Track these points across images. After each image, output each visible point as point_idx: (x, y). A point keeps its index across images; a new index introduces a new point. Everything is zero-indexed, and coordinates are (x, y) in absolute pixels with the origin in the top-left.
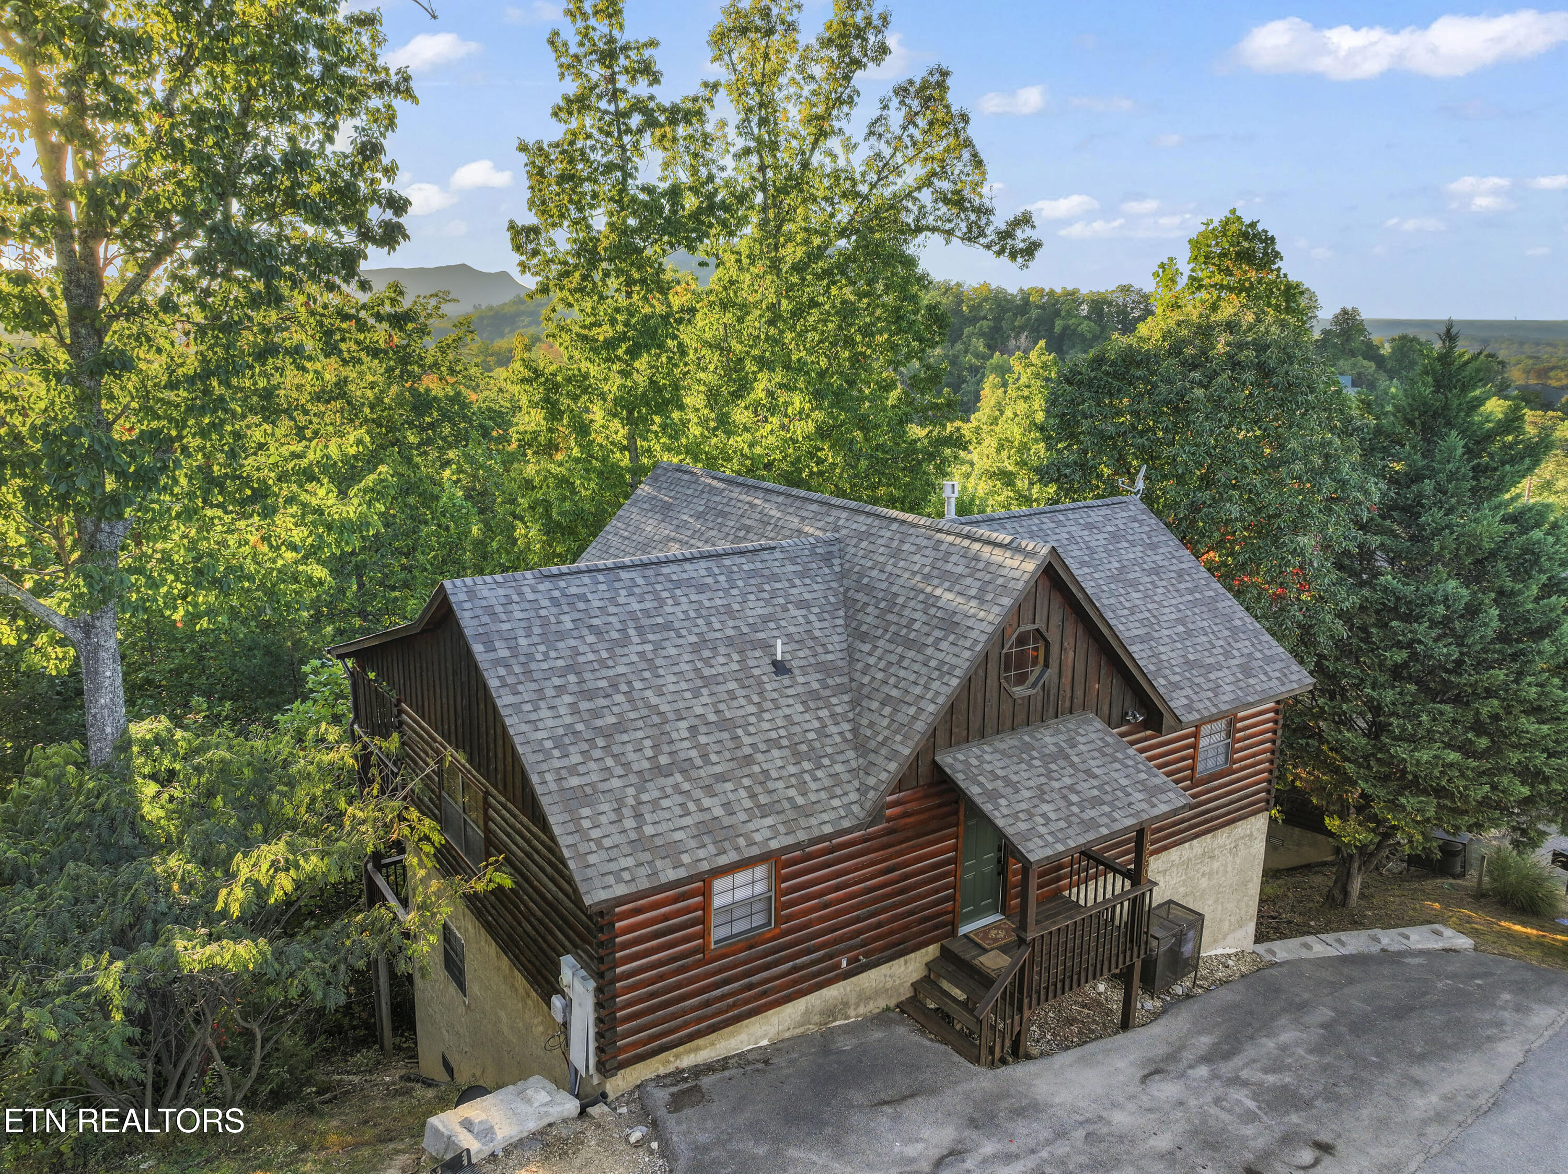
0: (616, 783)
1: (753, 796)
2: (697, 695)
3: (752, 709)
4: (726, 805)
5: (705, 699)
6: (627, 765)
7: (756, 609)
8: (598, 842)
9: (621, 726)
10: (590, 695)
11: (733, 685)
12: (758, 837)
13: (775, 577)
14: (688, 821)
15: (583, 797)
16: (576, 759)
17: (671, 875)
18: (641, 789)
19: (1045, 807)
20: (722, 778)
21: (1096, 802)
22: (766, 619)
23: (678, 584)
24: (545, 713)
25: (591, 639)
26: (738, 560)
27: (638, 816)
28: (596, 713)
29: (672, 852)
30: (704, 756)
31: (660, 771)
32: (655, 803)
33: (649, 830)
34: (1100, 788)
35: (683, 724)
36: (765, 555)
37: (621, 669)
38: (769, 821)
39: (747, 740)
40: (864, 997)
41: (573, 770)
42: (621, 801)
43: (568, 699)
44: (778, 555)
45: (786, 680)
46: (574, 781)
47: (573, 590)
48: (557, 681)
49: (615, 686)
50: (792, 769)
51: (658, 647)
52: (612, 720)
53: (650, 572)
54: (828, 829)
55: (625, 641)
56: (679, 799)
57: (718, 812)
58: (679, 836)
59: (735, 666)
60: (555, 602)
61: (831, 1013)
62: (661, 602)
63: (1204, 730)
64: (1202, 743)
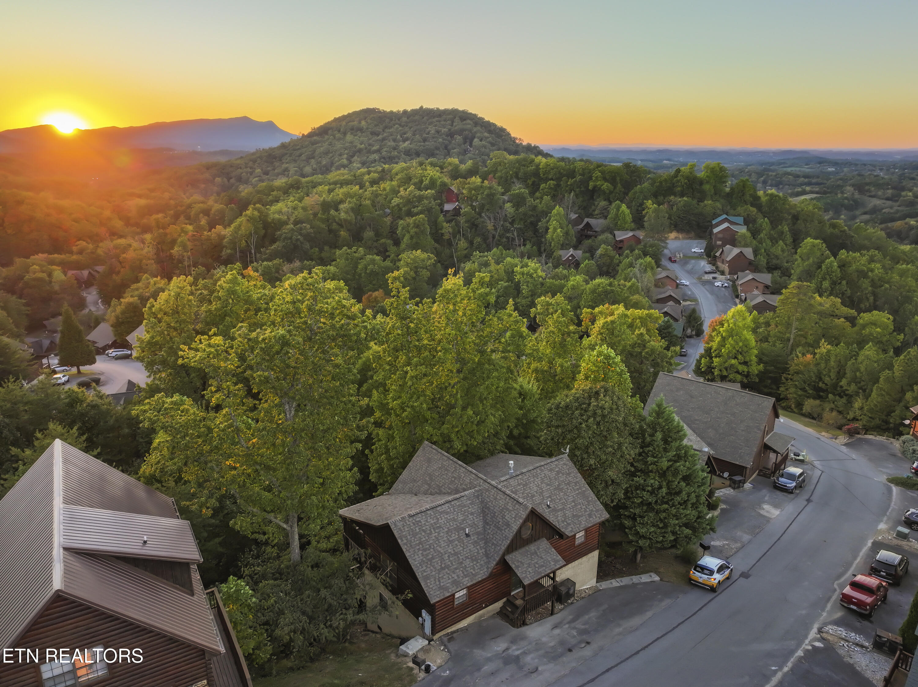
0: (434, 573)
1: (463, 573)
2: (449, 546)
3: (462, 548)
4: (458, 576)
5: (451, 547)
6: (435, 568)
7: (461, 517)
8: (431, 588)
9: (433, 558)
10: (425, 550)
11: (456, 542)
12: (465, 583)
13: (465, 506)
14: (450, 581)
15: (427, 578)
16: (425, 568)
17: (447, 595)
18: (439, 574)
19: (530, 569)
20: (456, 569)
21: (542, 566)
22: (463, 520)
23: (441, 513)
24: (416, 557)
25: (423, 534)
26: (456, 502)
27: (439, 581)
28: (427, 555)
29: (447, 589)
30: (452, 563)
31: (442, 569)
32: (442, 577)
33: (442, 584)
34: (544, 562)
35: (446, 555)
36: (462, 499)
37: (431, 542)
39: (461, 558)
40: (488, 612)
41: (424, 571)
42: (435, 578)
43: (421, 552)
44: (465, 498)
45: (469, 539)
46: (425, 574)
47: (418, 519)
48: (418, 547)
49: (430, 547)
50: (472, 564)
51: (439, 533)
52: (431, 556)
53: (434, 510)
54: (480, 579)
55: (431, 533)
56: (447, 575)
57: (456, 578)
58: (448, 585)
59: (457, 536)
60: (414, 524)
61: (481, 616)
62: (438, 519)
63: (577, 534)
64: (577, 537)
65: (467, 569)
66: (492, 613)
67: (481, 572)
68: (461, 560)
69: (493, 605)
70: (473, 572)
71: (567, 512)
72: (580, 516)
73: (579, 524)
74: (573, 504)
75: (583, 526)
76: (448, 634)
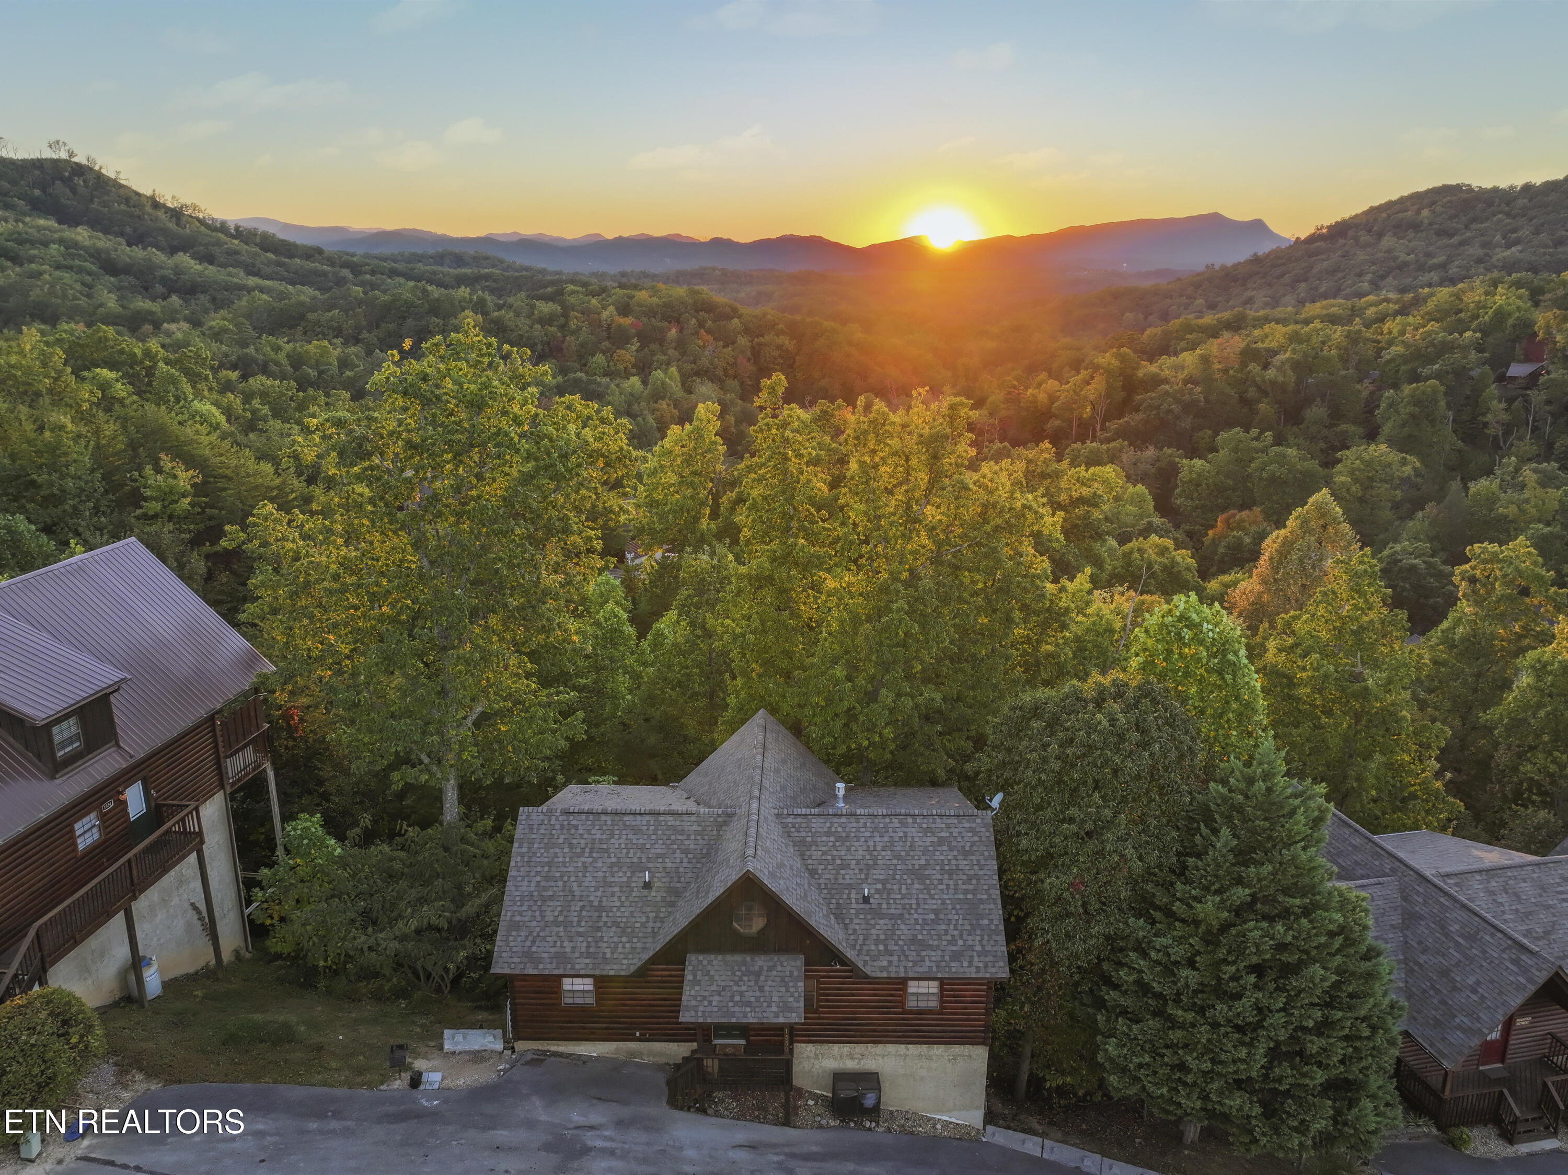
0: (534, 924)
1: (588, 947)
2: (596, 890)
4: (574, 948)
5: (599, 894)
6: (543, 917)
7: (659, 849)
8: (511, 948)
9: (551, 898)
10: (547, 878)
11: (617, 889)
12: (577, 967)
13: (682, 832)
14: (553, 950)
15: (516, 926)
16: (525, 908)
17: (530, 971)
18: (543, 930)
19: (717, 998)
20: (580, 934)
22: (659, 856)
24: (525, 883)
25: (566, 850)
26: (670, 818)
28: (545, 889)
29: (537, 961)
30: (579, 922)
31: (556, 923)
32: (545, 937)
34: (758, 1000)
35: (581, 904)
36: (685, 818)
37: (570, 869)
38: (587, 961)
39: (604, 919)
40: (649, 1053)
41: (520, 913)
42: (531, 933)
43: (538, 878)
44: (693, 818)
45: (645, 892)
46: (517, 918)
47: (574, 822)
48: (539, 869)
49: (562, 877)
50: (616, 939)
51: (595, 861)
52: (551, 893)
53: (617, 818)
54: (612, 973)
55: (580, 855)
56: (554, 938)
57: (568, 950)
59: (625, 879)
60: (562, 828)
61: (633, 1054)
62: (612, 835)
63: (911, 983)
64: (910, 990)
65: (600, 944)
66: (664, 1060)
67: (625, 962)
68: (601, 924)
69: (664, 1044)
70: (608, 956)
71: (902, 927)
72: (931, 948)
73: (915, 963)
74: (932, 916)
75: (921, 970)
76: (544, 1053)
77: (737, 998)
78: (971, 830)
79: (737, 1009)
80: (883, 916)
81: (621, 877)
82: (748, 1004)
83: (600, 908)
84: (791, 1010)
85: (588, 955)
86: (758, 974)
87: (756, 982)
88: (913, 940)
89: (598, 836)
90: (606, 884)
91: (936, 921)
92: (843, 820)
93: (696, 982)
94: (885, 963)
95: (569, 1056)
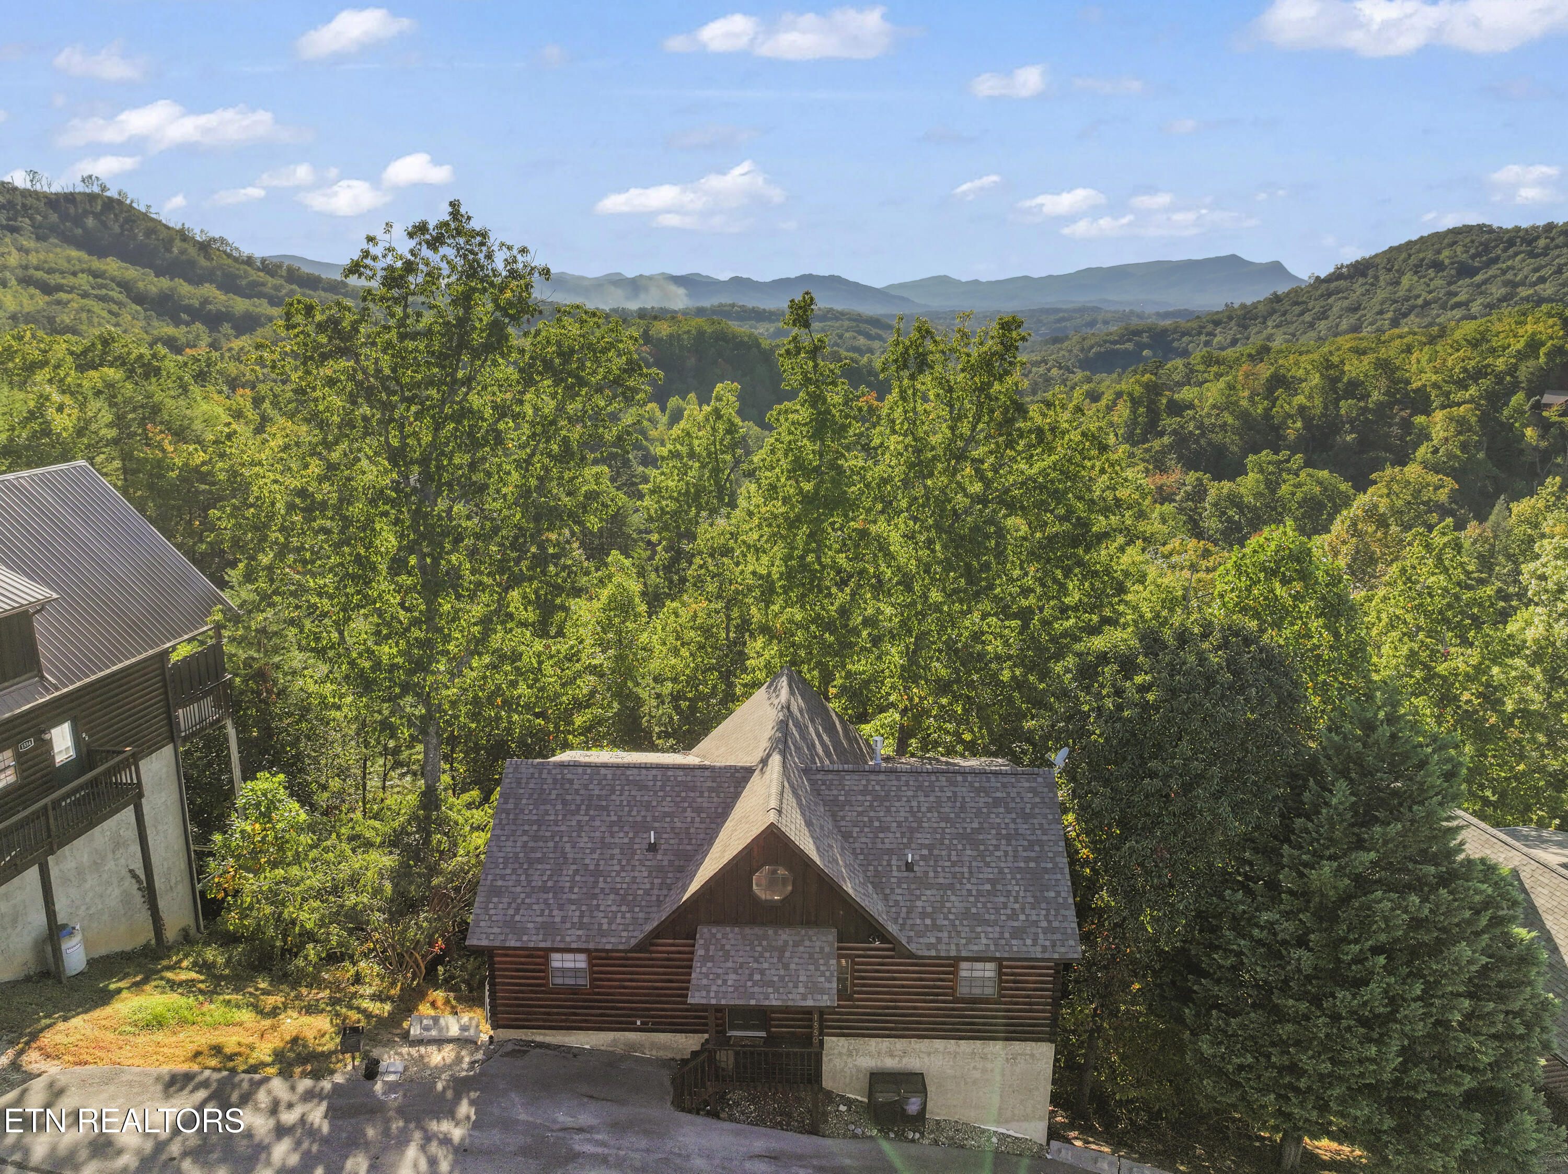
0: (519, 889)
1: (581, 917)
3: (617, 868)
4: (564, 917)
5: (596, 856)
6: (529, 882)
10: (536, 838)
11: (617, 851)
12: (568, 939)
14: (539, 919)
15: (499, 892)
16: (508, 871)
17: (512, 944)
18: (528, 896)
19: (732, 976)
20: (571, 902)
22: (666, 815)
25: (559, 807)
28: (533, 850)
31: (544, 889)
32: (530, 905)
33: (517, 918)
34: (782, 978)
35: (574, 867)
37: (563, 828)
38: (580, 932)
39: (601, 885)
40: (653, 1045)
41: (503, 877)
42: (514, 900)
43: (525, 838)
44: (707, 773)
45: (650, 855)
46: (500, 883)
47: (569, 776)
49: (553, 836)
50: (614, 908)
51: (592, 819)
52: (539, 855)
53: (619, 772)
54: (609, 947)
55: (576, 812)
57: (558, 919)
58: (530, 925)
60: (555, 781)
61: (632, 1046)
62: (613, 791)
63: (964, 965)
64: (963, 974)
65: (596, 913)
66: (670, 1056)
67: (624, 934)
68: (597, 891)
69: (669, 1036)
70: (605, 927)
71: (953, 898)
72: (987, 923)
73: (969, 941)
74: (988, 887)
75: (976, 948)
76: (528, 1043)
77: (757, 977)
78: (1033, 790)
79: (756, 989)
80: (929, 886)
81: (621, 838)
82: (771, 984)
83: (597, 873)
84: (822, 992)
85: (581, 926)
86: (782, 951)
87: (780, 958)
88: (966, 914)
89: (597, 792)
90: (604, 845)
91: (993, 893)
92: (882, 777)
93: (707, 958)
94: (933, 940)
95: (557, 1047)
